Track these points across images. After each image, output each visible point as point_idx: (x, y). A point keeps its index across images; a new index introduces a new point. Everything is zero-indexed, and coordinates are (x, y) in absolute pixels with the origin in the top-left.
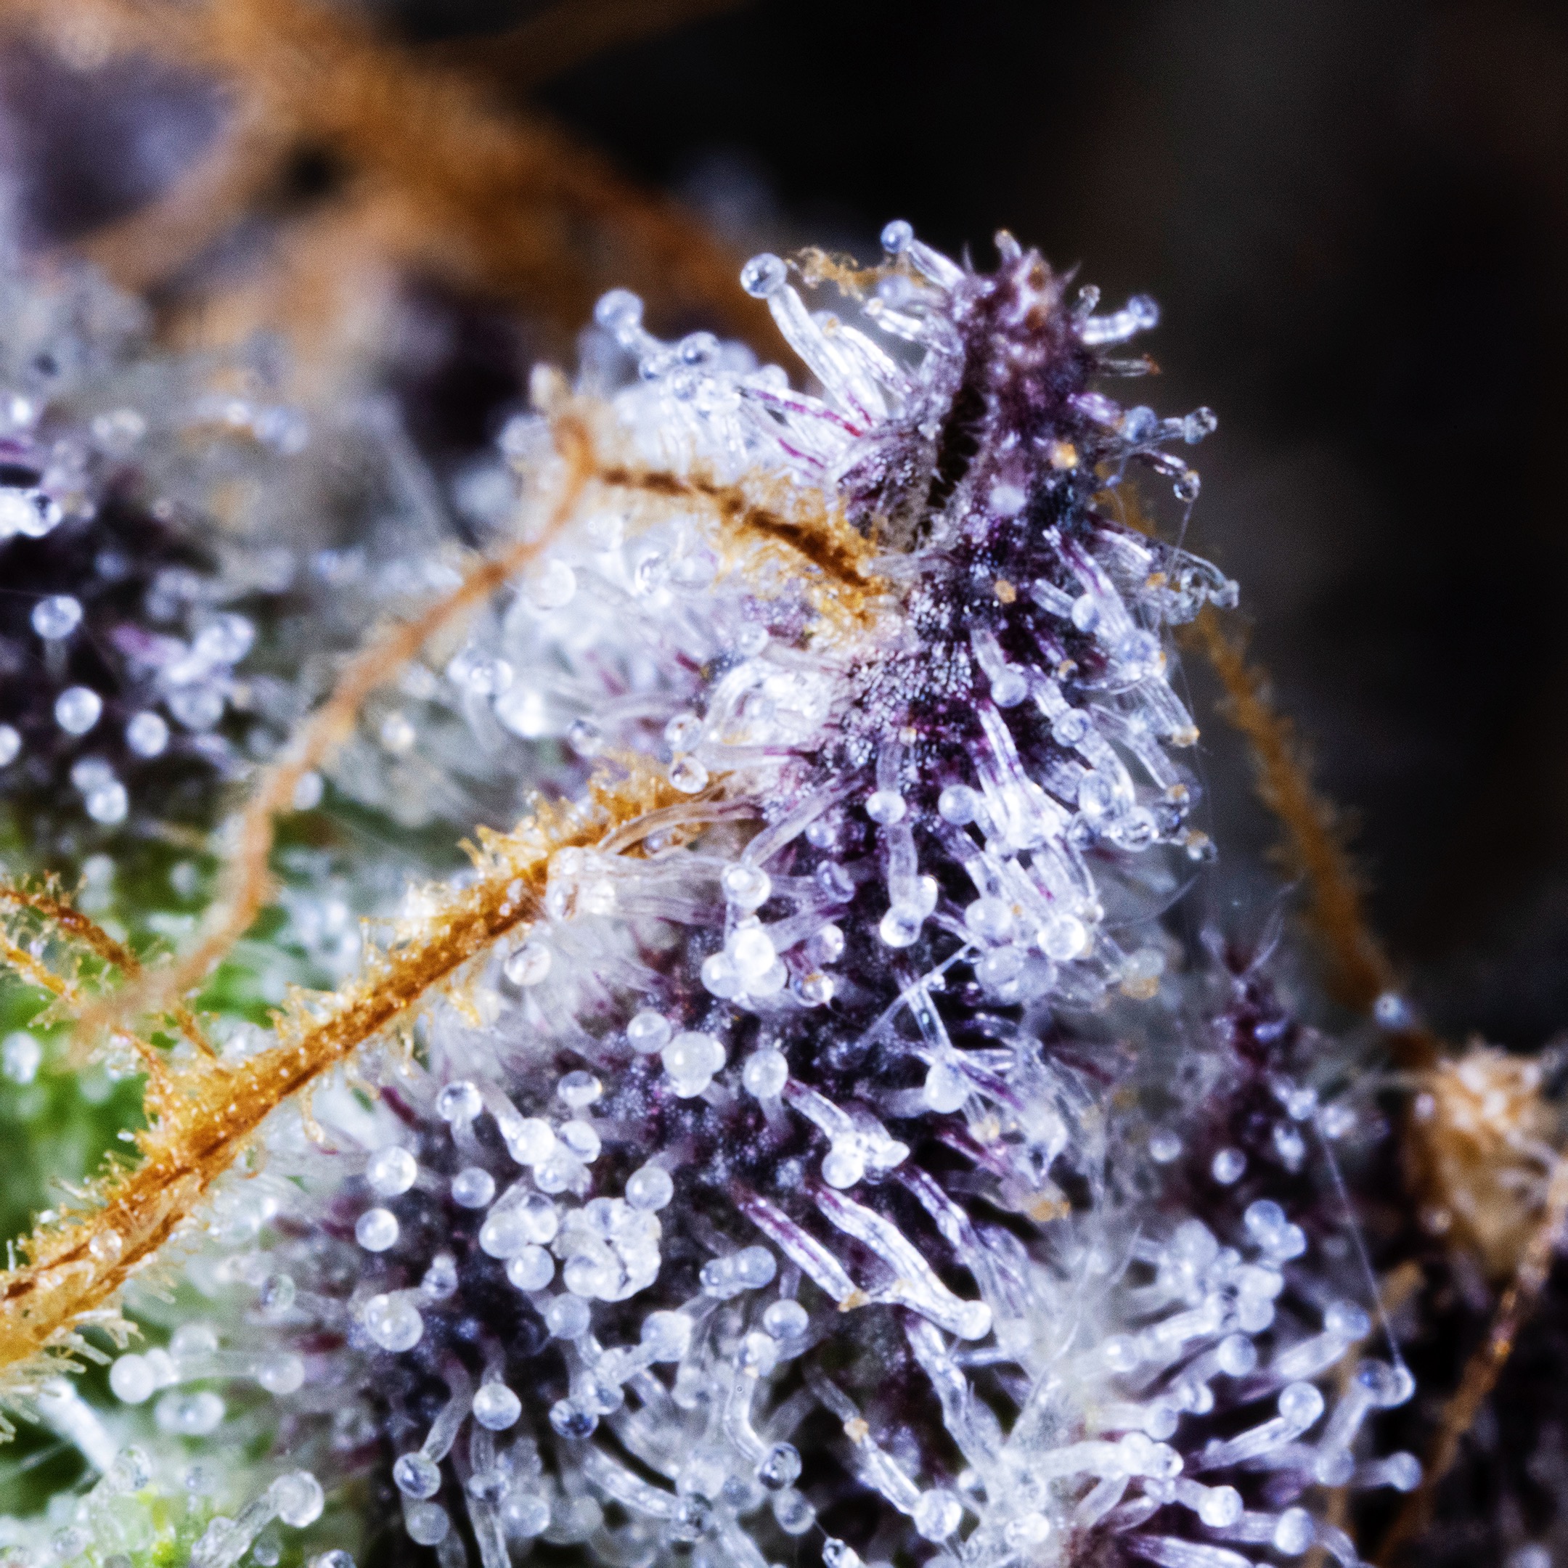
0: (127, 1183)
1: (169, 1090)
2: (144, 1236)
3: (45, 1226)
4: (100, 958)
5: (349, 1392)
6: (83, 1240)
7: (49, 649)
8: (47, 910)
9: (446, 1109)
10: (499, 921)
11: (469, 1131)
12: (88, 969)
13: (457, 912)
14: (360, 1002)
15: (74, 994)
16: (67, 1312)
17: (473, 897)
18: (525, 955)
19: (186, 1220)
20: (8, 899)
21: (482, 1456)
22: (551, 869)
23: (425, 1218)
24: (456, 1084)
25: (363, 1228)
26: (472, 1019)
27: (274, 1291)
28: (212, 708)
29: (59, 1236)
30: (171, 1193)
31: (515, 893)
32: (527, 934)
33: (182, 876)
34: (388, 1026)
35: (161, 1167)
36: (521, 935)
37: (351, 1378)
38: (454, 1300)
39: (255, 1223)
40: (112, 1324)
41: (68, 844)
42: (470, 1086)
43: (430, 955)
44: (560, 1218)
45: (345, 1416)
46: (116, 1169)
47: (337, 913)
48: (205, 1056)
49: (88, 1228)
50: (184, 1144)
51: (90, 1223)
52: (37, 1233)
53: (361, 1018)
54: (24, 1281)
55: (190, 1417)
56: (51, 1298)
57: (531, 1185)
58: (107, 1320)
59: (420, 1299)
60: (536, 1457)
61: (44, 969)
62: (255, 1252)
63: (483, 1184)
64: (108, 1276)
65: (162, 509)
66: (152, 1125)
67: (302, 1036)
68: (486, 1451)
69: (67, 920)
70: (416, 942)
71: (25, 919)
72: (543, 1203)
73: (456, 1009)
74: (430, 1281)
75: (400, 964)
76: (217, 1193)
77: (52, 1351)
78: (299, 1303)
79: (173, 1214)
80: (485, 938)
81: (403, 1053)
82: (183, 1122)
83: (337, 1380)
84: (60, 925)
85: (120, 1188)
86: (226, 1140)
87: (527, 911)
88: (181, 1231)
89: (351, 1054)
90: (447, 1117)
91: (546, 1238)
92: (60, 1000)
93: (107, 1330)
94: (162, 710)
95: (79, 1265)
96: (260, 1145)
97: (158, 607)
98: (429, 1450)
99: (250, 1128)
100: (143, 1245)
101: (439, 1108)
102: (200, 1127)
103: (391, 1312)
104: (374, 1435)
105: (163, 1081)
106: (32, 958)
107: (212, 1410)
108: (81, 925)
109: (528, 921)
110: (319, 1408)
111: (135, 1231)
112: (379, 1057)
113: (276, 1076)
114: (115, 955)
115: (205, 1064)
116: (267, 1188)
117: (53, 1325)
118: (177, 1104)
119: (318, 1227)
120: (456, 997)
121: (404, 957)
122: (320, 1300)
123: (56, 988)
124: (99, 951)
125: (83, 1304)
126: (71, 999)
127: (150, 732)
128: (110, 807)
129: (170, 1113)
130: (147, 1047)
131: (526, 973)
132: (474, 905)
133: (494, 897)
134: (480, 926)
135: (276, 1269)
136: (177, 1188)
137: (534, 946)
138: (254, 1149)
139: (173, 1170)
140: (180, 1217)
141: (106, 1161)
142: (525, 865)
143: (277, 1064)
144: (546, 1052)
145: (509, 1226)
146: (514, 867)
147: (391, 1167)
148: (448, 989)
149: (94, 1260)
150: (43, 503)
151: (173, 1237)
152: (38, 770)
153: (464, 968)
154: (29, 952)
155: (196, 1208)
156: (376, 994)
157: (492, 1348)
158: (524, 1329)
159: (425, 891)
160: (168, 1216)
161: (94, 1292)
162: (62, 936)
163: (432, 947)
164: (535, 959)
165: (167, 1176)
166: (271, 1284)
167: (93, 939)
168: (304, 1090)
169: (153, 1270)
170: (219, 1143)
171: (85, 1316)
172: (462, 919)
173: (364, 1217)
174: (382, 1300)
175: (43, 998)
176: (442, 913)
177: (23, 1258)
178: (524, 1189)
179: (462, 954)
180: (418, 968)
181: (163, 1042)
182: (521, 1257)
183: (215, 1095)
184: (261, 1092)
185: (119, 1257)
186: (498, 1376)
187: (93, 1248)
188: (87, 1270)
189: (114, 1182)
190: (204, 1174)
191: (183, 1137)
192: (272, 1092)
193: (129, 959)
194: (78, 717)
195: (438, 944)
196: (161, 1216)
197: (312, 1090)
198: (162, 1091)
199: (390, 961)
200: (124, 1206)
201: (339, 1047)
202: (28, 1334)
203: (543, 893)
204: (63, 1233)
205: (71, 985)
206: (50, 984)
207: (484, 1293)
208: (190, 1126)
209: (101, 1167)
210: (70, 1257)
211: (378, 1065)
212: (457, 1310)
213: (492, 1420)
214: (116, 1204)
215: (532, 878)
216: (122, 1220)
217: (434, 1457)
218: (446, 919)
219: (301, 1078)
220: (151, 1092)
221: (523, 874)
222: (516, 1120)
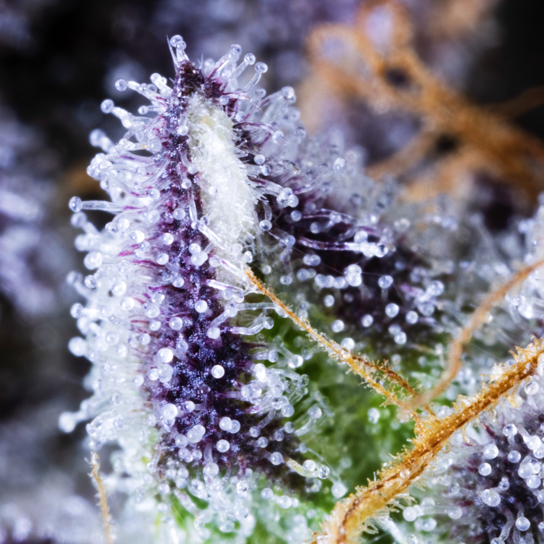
0: (410, 455)
1: (422, 426)
2: (416, 470)
3: (385, 468)
4: (400, 386)
5: (474, 519)
6: (398, 472)
7: (383, 291)
8: (385, 371)
9: (506, 432)
10: (522, 375)
11: (513, 440)
12: (397, 389)
13: (510, 372)
14: (480, 400)
15: (393, 397)
16: (393, 494)
17: (515, 368)
18: (531, 385)
19: (429, 466)
20: (373, 368)
21: (517, 539)
22: (539, 360)
23: (498, 466)
24: (509, 425)
25: (481, 469)
26: (514, 405)
27: (453, 488)
28: (431, 309)
29: (389, 470)
30: (423, 457)
31: (528, 366)
32: (531, 379)
33: (422, 361)
34: (489, 407)
35: (420, 450)
36: (529, 379)
37: (475, 515)
38: (508, 491)
39: (446, 467)
40: (407, 498)
41: (387, 350)
42: (513, 425)
43: (501, 385)
44: (541, 466)
45: (473, 526)
46: (406, 450)
47: (469, 372)
48: (433, 416)
49: (399, 468)
50: (428, 443)
51: (398, 466)
52: (382, 470)
53: (481, 405)
54: (380, 484)
55: (426, 526)
56: (389, 490)
57: (532, 456)
58: (405, 497)
59: (499, 490)
60: (533, 539)
61: (384, 389)
62: (446, 476)
63: (517, 455)
64: (405, 483)
65: (414, 248)
66: (417, 437)
67: (462, 410)
68: (518, 537)
69: (391, 374)
70: (497, 381)
71: (378, 374)
72: (536, 462)
73: (509, 402)
74: (501, 485)
75: (492, 388)
76: (437, 458)
77: (389, 506)
78: (461, 491)
79: (425, 464)
80: (518, 380)
81: (493, 415)
82: (426, 436)
83: (470, 515)
84: (388, 376)
85: (408, 456)
86: (439, 442)
87: (531, 372)
88: (427, 469)
89: (478, 415)
90: (506, 435)
91: (537, 472)
92: (389, 398)
93: (405, 499)
94: (416, 310)
95: (397, 480)
96: (449, 443)
97: (414, 278)
98: (502, 537)
99: (447, 438)
100: (415, 474)
101: (504, 433)
102: (431, 438)
103: (491, 495)
104: (482, 532)
105: (420, 424)
106: (380, 386)
107: (432, 524)
108: (395, 376)
109: (532, 375)
110: (466, 524)
111: (413, 469)
112: (485, 416)
113: (455, 422)
114: (405, 385)
115: (432, 418)
116: (451, 456)
117: (389, 498)
118: (425, 431)
119: (466, 468)
120: (509, 398)
121: (494, 386)
122: (467, 490)
123: (387, 395)
124: (400, 384)
125: (398, 491)
126: (392, 398)
127: (413, 317)
128: (401, 339)
129: (423, 433)
130: (415, 413)
131: (531, 392)
132: (515, 370)
133: (521, 368)
134: (517, 377)
135: (453, 481)
136: (425, 456)
137: (534, 383)
138: (448, 444)
139: (423, 451)
140: (426, 465)
141: (403, 448)
142: (530, 358)
143: (455, 418)
144: (535, 416)
145: (527, 469)
146: (527, 359)
147: (490, 450)
148: (507, 396)
149: (401, 478)
150: (382, 247)
151: (424, 472)
152: (378, 328)
153: (511, 390)
154: (379, 384)
155: (431, 463)
156: (485, 397)
157: (519, 506)
158: (528, 500)
159: (500, 366)
160: (423, 465)
161: (402, 488)
162: (389, 379)
163: (502, 383)
164: (534, 387)
165: (422, 453)
166: (452, 486)
167: (398, 380)
168: (464, 426)
169: (418, 481)
170: (438, 443)
171: (399, 495)
172: (511, 375)
173: (481, 465)
174: (487, 491)
175: (383, 398)
176: (505, 373)
177: (378, 477)
178: (530, 457)
179: (511, 385)
180: (497, 389)
181: (419, 411)
182: (531, 478)
183: (436, 428)
184: (450, 427)
185: (409, 477)
186: (523, 514)
187: (401, 475)
188: (400, 481)
189: (405, 454)
190: (433, 452)
191: (427, 441)
192: (454, 427)
193: (409, 386)
194: (392, 312)
195: (504, 382)
196: (420, 464)
197: (466, 426)
198: (420, 426)
199: (490, 387)
200: (410, 462)
201: (474, 413)
202: (382, 501)
203: (536, 367)
204: (390, 470)
205: (392, 394)
206: (385, 393)
207: (516, 489)
208: (429, 437)
209: (402, 450)
210: (394, 477)
211: (485, 419)
212: (508, 494)
213: (521, 528)
214: (407, 461)
215: (532, 362)
216: (409, 466)
217: (503, 539)
218: (507, 374)
219: (462, 423)
220: (417, 427)
221: (529, 361)
222: (528, 436)
